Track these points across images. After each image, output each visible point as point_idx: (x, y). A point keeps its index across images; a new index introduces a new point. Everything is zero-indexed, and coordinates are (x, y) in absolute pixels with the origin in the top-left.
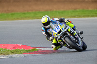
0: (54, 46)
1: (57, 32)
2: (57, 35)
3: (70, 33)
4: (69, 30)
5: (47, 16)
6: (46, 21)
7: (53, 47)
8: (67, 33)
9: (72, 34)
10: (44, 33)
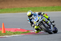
1: (36, 21)
2: (36, 23)
4: (44, 20)
5: (31, 11)
7: (35, 31)
8: (43, 22)
9: (46, 22)
10: (29, 22)
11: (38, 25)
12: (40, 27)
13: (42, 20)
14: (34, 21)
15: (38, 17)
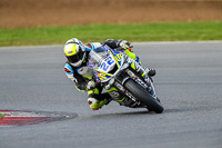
0: (94, 101)
1: (109, 70)
2: (108, 77)
3: (134, 71)
4: (133, 66)
6: (74, 53)
7: (90, 103)
8: (129, 72)
9: (139, 74)
10: (71, 76)
11: (112, 82)
12: (119, 91)
13: (126, 66)
14: (100, 69)
15: (111, 55)
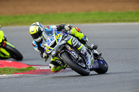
0: (52, 66)
1: (50, 45)
2: (50, 49)
3: (71, 46)
7: (50, 67)
9: (75, 48)
10: (36, 49)
11: (54, 53)
13: (63, 42)
14: (46, 45)
15: (54, 35)
